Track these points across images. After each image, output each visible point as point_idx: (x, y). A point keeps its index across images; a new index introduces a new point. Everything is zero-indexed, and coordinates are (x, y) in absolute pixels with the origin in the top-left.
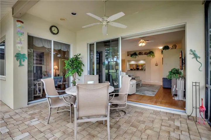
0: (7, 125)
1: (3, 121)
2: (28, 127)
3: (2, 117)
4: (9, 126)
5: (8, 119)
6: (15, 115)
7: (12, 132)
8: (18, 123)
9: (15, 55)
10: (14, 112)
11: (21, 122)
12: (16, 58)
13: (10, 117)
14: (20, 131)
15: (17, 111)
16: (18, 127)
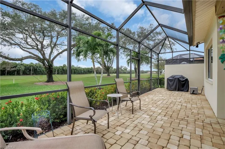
0: (204, 129)
1: (202, 124)
2: (223, 144)
3: (203, 120)
4: (204, 131)
5: (207, 124)
6: (215, 124)
7: (204, 137)
8: (214, 133)
9: (220, 57)
10: (216, 120)
11: (218, 134)
12: (220, 60)
13: (210, 123)
14: (212, 141)
15: (220, 121)
16: (212, 137)
